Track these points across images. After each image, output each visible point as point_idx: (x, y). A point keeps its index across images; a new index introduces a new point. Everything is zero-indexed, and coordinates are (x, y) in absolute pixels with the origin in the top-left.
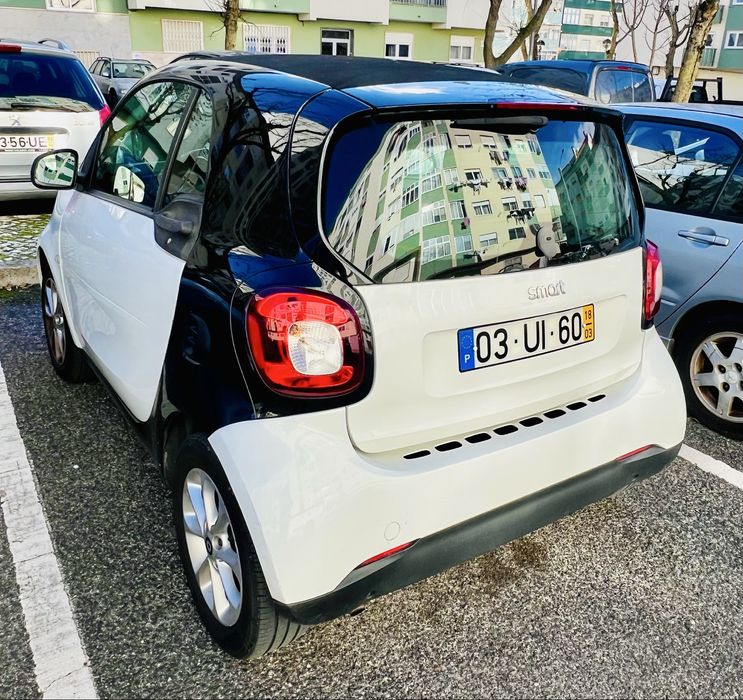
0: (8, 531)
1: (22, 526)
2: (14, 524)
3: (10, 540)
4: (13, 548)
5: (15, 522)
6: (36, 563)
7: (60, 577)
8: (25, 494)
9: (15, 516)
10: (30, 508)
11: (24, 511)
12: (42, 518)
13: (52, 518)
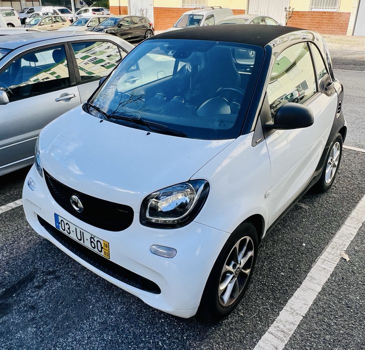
0: (351, 240)
1: (346, 238)
3: (354, 237)
4: (355, 234)
5: (347, 241)
6: (352, 225)
7: (349, 218)
8: (333, 248)
9: (345, 243)
10: (338, 242)
11: (340, 242)
12: (337, 236)
13: (334, 234)
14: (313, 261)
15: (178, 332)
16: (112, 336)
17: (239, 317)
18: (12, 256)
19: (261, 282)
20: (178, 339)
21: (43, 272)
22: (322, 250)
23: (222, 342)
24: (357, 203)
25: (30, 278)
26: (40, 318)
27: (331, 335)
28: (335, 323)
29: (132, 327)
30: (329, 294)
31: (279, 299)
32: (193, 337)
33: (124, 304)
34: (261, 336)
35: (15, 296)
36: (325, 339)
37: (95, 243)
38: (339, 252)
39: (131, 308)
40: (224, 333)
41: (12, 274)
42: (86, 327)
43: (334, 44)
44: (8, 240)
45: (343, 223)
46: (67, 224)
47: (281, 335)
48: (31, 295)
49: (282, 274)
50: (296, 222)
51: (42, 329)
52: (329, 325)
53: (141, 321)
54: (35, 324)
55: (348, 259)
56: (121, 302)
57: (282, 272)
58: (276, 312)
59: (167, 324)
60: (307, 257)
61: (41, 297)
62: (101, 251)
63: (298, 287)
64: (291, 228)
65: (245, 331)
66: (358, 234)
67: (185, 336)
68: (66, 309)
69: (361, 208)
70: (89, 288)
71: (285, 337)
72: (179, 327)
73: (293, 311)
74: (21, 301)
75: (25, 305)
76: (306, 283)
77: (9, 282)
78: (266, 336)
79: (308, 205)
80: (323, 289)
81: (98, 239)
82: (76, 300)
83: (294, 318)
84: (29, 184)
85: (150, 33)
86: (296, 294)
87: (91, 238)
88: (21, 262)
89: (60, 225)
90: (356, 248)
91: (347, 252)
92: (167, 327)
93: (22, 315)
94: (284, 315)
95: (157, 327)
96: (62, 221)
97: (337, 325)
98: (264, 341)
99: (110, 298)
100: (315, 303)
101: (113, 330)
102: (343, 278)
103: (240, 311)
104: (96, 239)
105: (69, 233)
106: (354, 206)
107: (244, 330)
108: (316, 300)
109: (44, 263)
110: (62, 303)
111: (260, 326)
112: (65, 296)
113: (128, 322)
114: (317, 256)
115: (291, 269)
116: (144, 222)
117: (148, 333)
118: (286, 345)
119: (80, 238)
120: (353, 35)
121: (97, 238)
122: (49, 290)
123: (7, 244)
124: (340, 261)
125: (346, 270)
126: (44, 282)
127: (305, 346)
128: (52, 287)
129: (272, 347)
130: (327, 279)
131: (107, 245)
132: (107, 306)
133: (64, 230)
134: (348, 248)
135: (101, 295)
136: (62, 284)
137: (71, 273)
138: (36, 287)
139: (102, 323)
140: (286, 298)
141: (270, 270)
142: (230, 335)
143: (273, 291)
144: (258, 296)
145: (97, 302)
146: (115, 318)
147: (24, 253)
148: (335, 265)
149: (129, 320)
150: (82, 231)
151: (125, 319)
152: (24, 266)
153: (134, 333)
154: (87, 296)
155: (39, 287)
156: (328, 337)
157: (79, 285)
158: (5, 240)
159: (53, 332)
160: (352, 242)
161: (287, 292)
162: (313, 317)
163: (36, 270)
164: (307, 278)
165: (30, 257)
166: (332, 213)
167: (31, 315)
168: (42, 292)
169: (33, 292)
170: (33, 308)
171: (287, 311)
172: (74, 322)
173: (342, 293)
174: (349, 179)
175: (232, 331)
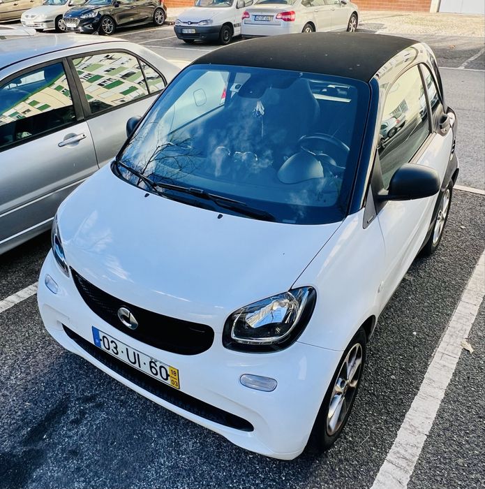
0: (473, 322)
1: (465, 320)
2: (468, 323)
3: (475, 317)
4: (476, 314)
5: (466, 323)
6: (471, 301)
7: (466, 291)
8: (452, 336)
9: (465, 327)
10: (456, 326)
11: (459, 326)
12: (454, 318)
13: (449, 315)
14: (429, 357)
15: (273, 471)
16: (188, 484)
17: (347, 442)
18: (29, 378)
19: (368, 391)
20: (275, 481)
21: (78, 399)
22: (437, 339)
23: (332, 480)
24: (473, 268)
25: (61, 409)
26: (88, 466)
27: (464, 457)
28: (467, 441)
29: (212, 469)
30: (455, 402)
31: (393, 413)
32: (293, 475)
33: (196, 437)
34: (378, 467)
35: (45, 438)
36: (457, 464)
37: (158, 369)
38: (459, 341)
39: (207, 442)
40: (332, 468)
41: (36, 405)
42: (152, 474)
43: (414, 26)
44: (19, 353)
45: (459, 299)
46: (112, 342)
47: (403, 463)
48: (69, 435)
49: (393, 377)
50: (400, 300)
51: (93, 483)
52: (460, 445)
53: (223, 459)
54: (82, 476)
55: (471, 350)
56: (192, 435)
57: (392, 374)
58: (392, 432)
59: (257, 461)
60: (420, 351)
61: (82, 436)
62: (167, 379)
63: (415, 394)
64: (395, 310)
65: (358, 462)
66: (479, 313)
67: (283, 476)
68: (120, 451)
69: (479, 275)
70: (145, 418)
71: (408, 465)
72: (274, 463)
73: (413, 428)
74: (55, 445)
75: (63, 450)
76: (424, 387)
77: (35, 418)
78: (385, 466)
79: (412, 275)
80: (447, 394)
81: (161, 365)
82: (130, 437)
83: (416, 439)
84: (46, 283)
85: (161, 14)
86: (414, 404)
87: (151, 362)
88: (44, 386)
89: (102, 342)
90: (480, 334)
91: (469, 340)
92: (258, 464)
93: (62, 465)
94: (403, 435)
95: (244, 466)
96: (104, 337)
97: (469, 444)
98: (383, 473)
99: (175, 429)
100: (440, 415)
101: (189, 475)
102: (468, 378)
103: (347, 434)
104: (158, 365)
105: (117, 354)
106: (470, 274)
107: (356, 460)
108: (439, 411)
109: (77, 386)
110: (112, 444)
111: (376, 453)
112: (116, 433)
113: (205, 462)
114: (433, 348)
115: (403, 369)
116: (228, 344)
117: (235, 475)
118: (411, 477)
119: (133, 361)
120: (438, 11)
121: (161, 363)
122: (92, 425)
123: (18, 359)
124: (462, 353)
125: (470, 365)
126: (82, 413)
127: (434, 476)
128: (95, 420)
129: (394, 480)
130: (449, 381)
131: (176, 373)
132: (175, 442)
133: (109, 349)
134: (469, 334)
135: (163, 427)
136: (107, 414)
137: (116, 397)
138: (73, 422)
139: (172, 467)
140: (402, 412)
141: (376, 372)
142: (340, 469)
143: (385, 403)
144: (366, 411)
145: (160, 437)
146: (188, 458)
147: (45, 371)
148: (457, 360)
149: (206, 459)
150: (136, 353)
151: (201, 458)
152: (49, 392)
153: (217, 478)
154: (144, 429)
155: (77, 422)
156: (460, 461)
157: (130, 414)
158: (14, 353)
159: (109, 485)
160: (473, 325)
161: (402, 402)
162: (439, 435)
163: (68, 397)
164: (424, 381)
165: (54, 376)
166: (443, 284)
167: (73, 464)
168: (83, 429)
169: (70, 430)
170: (74, 453)
171: (406, 429)
172: (134, 469)
173: (470, 398)
174: (459, 234)
175: (342, 464)
